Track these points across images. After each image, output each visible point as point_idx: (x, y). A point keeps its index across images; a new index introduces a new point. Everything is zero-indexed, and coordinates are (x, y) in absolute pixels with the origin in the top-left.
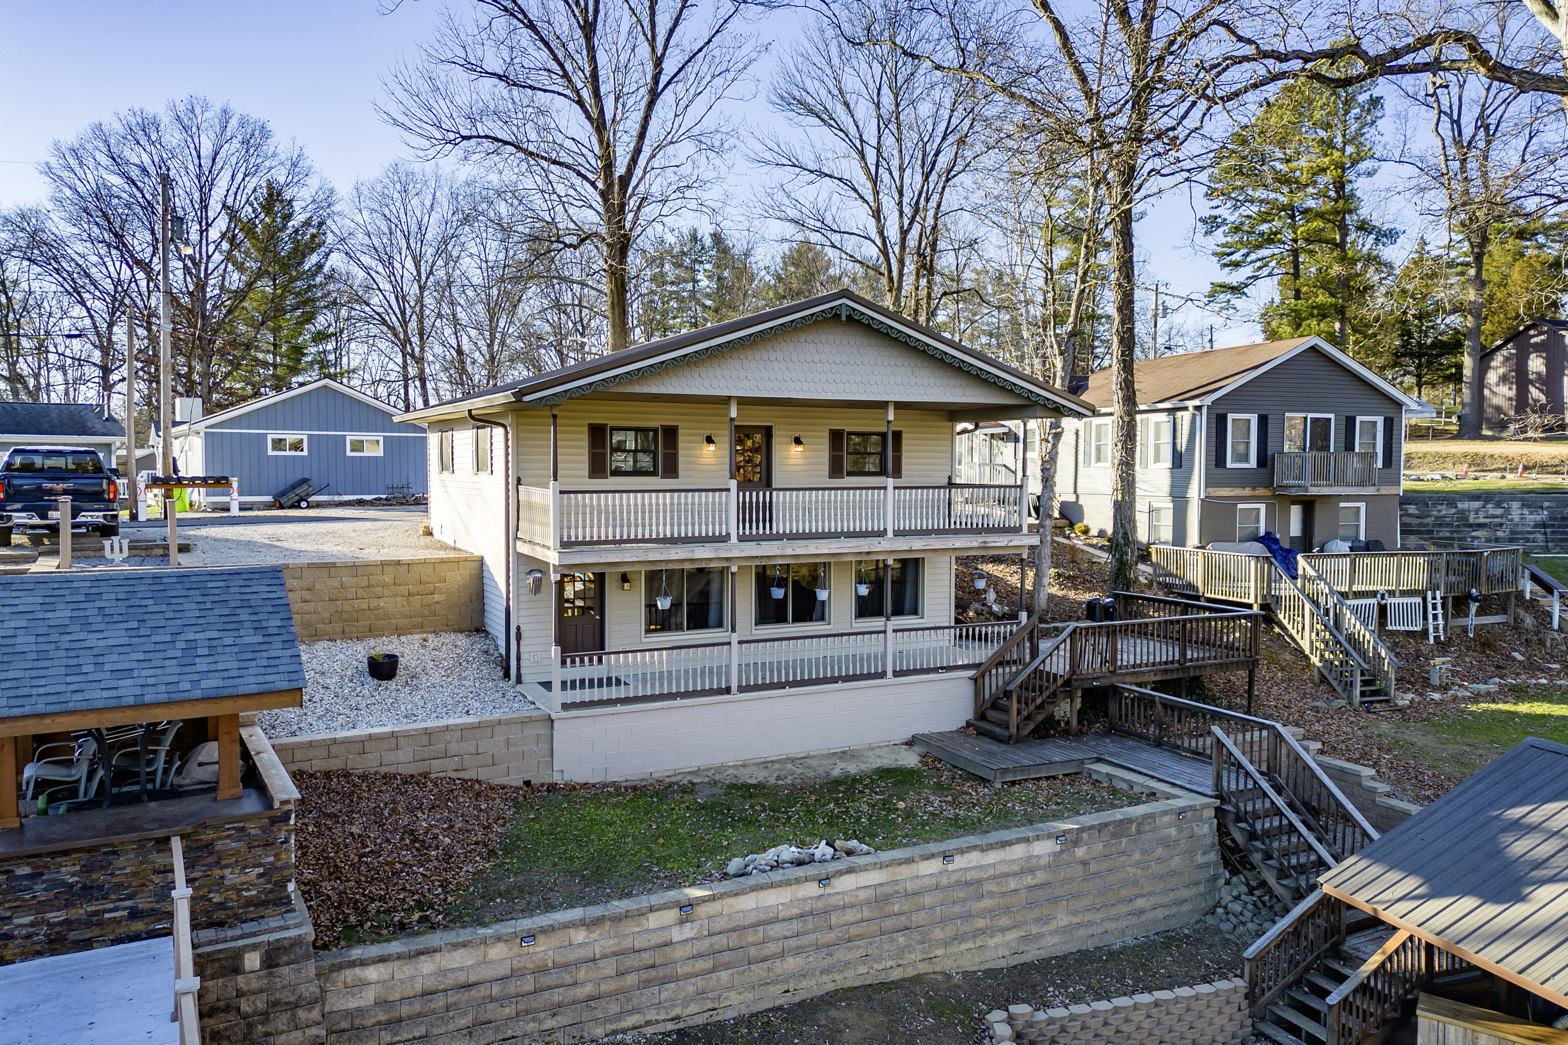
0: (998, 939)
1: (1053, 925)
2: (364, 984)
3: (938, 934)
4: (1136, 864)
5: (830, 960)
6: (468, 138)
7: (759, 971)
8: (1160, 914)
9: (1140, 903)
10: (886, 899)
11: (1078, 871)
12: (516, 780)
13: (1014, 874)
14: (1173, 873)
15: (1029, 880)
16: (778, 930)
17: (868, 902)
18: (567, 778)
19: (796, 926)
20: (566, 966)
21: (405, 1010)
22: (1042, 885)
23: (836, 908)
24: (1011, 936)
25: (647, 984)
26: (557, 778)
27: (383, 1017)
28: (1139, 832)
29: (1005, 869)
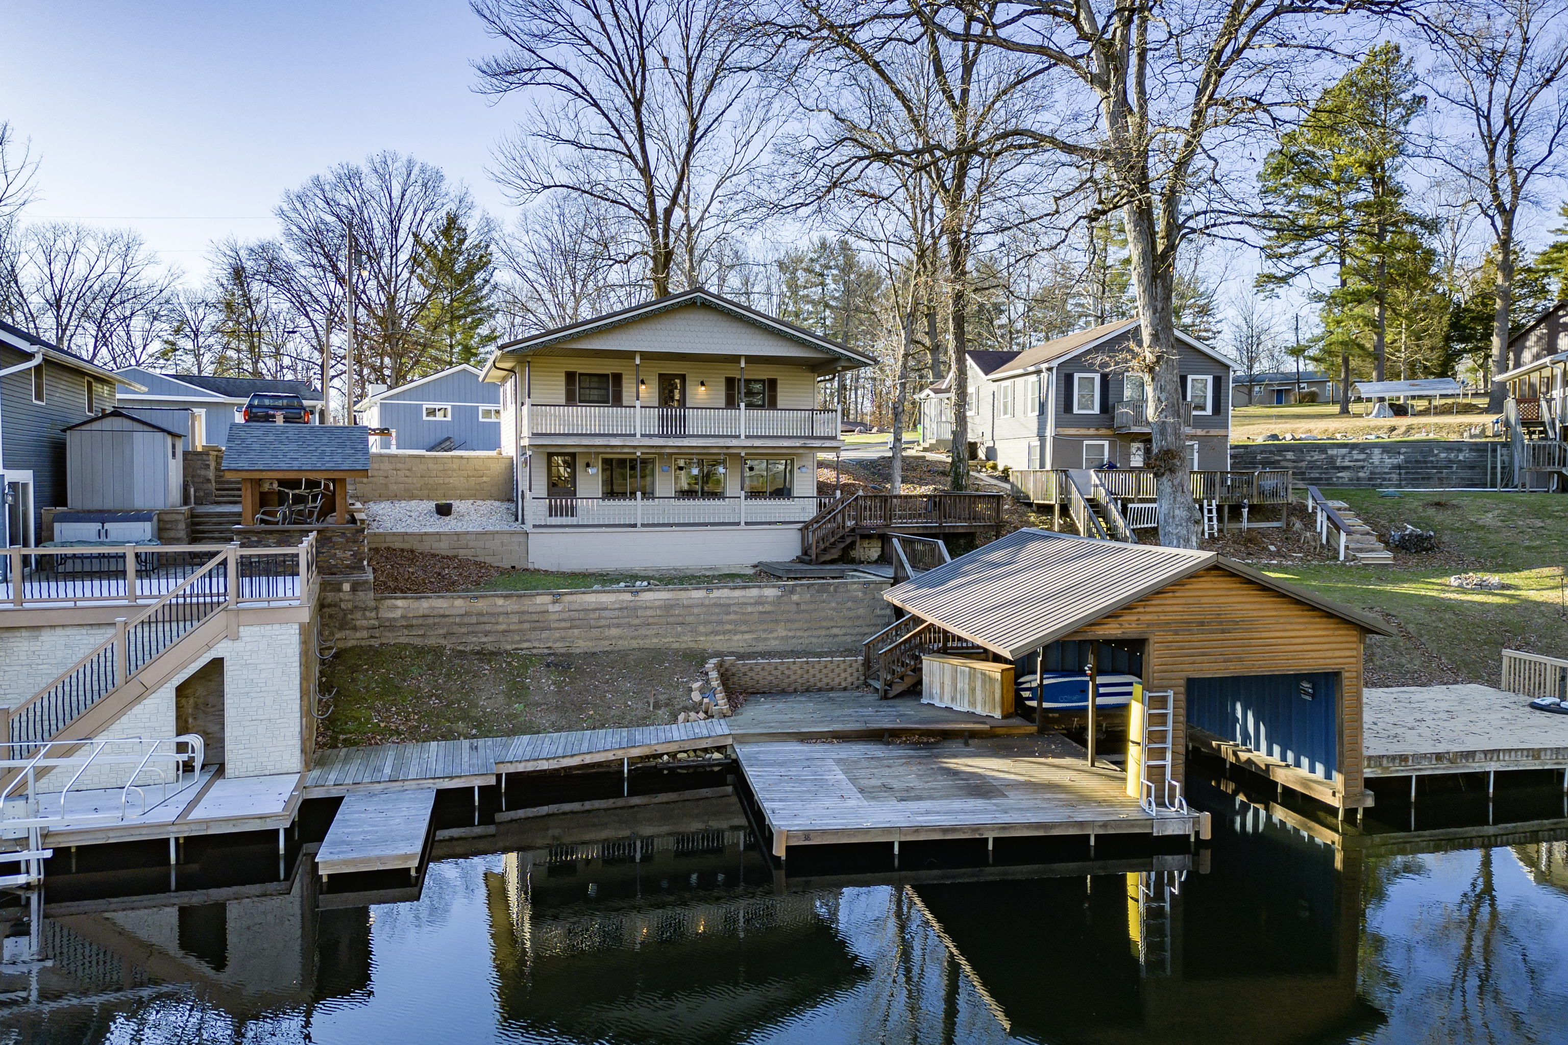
0: (739, 637)
1: (775, 635)
2: (397, 607)
3: (702, 629)
4: (834, 609)
5: (636, 633)
6: (549, 187)
7: (595, 632)
8: (849, 639)
9: (835, 631)
10: (672, 607)
11: (793, 608)
12: (506, 565)
13: (751, 604)
14: (859, 617)
15: (761, 608)
16: (606, 614)
17: (659, 607)
18: (537, 567)
19: (616, 613)
20: (493, 614)
21: (414, 622)
22: (769, 612)
23: (641, 608)
24: (747, 636)
25: (535, 629)
26: (531, 566)
27: (404, 623)
28: (835, 591)
29: (745, 601)
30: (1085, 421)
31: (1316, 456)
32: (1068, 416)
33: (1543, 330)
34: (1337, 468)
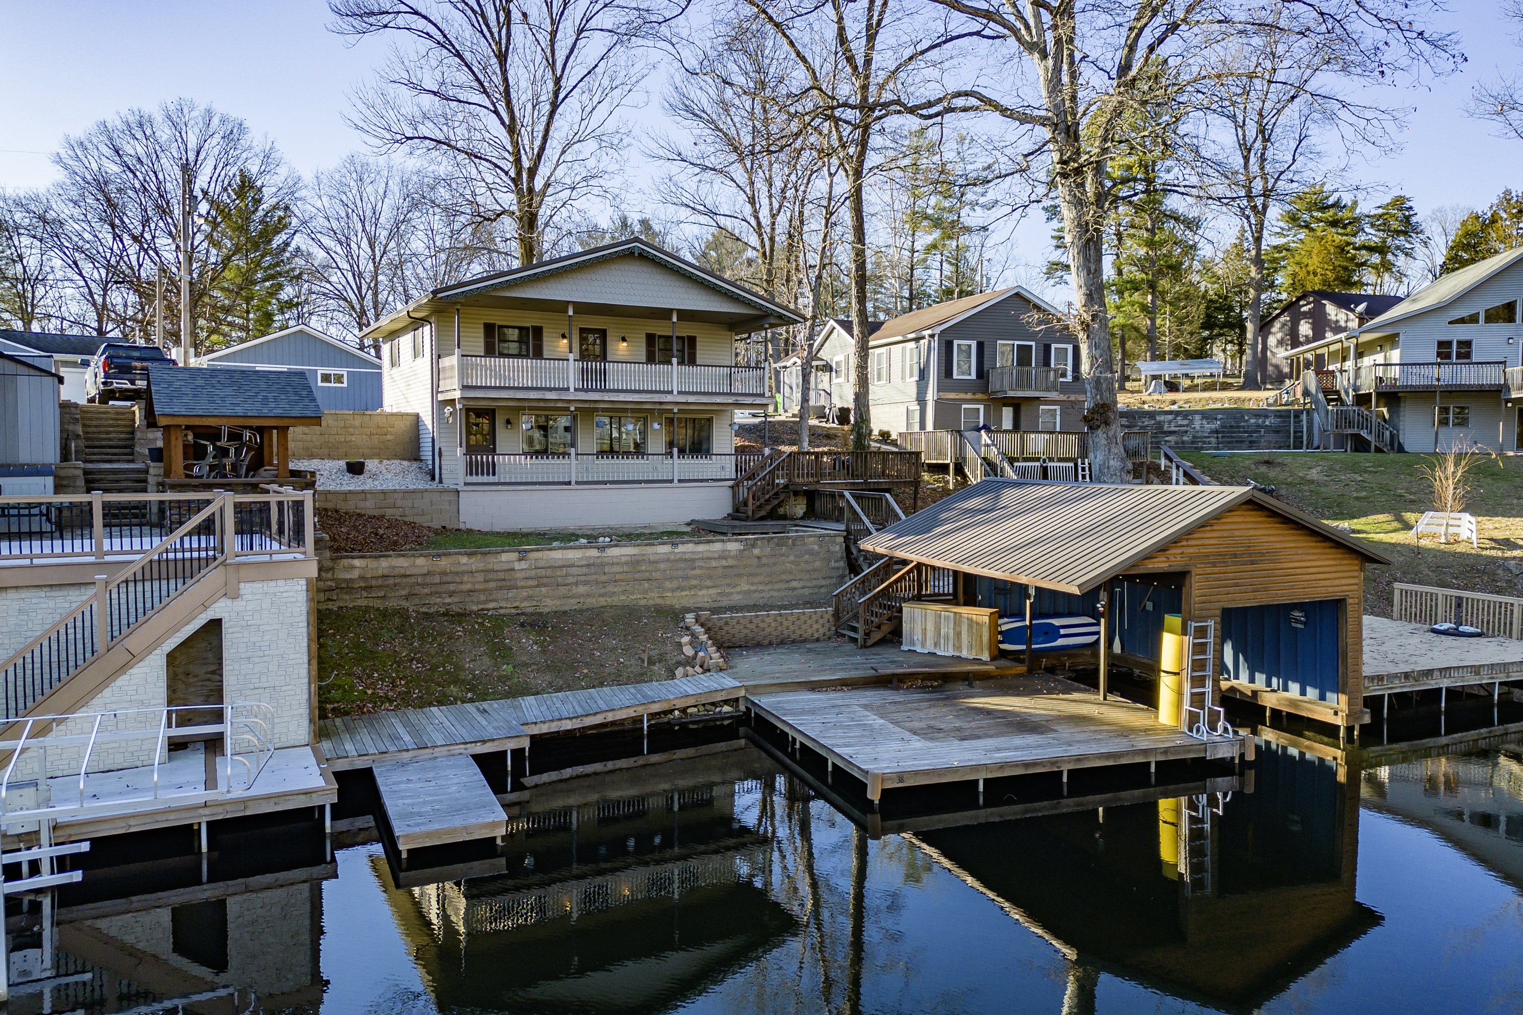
0: (704, 592)
1: (738, 589)
2: (353, 567)
3: (668, 584)
4: (792, 562)
5: (604, 590)
6: (411, 138)
7: (562, 590)
8: (806, 591)
9: (794, 584)
10: (638, 562)
11: (755, 562)
12: (436, 525)
13: (715, 559)
14: (815, 570)
15: (724, 563)
16: (574, 571)
17: (626, 563)
18: (468, 526)
19: (585, 570)
20: (457, 573)
21: (374, 583)
22: (732, 567)
23: (608, 564)
24: (713, 591)
25: (501, 588)
26: (462, 526)
27: (363, 584)
28: (794, 544)
29: (710, 555)
30: (963, 386)
31: (1147, 422)
32: (948, 381)
33: (1286, 318)
34: (1165, 433)
